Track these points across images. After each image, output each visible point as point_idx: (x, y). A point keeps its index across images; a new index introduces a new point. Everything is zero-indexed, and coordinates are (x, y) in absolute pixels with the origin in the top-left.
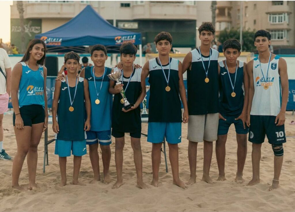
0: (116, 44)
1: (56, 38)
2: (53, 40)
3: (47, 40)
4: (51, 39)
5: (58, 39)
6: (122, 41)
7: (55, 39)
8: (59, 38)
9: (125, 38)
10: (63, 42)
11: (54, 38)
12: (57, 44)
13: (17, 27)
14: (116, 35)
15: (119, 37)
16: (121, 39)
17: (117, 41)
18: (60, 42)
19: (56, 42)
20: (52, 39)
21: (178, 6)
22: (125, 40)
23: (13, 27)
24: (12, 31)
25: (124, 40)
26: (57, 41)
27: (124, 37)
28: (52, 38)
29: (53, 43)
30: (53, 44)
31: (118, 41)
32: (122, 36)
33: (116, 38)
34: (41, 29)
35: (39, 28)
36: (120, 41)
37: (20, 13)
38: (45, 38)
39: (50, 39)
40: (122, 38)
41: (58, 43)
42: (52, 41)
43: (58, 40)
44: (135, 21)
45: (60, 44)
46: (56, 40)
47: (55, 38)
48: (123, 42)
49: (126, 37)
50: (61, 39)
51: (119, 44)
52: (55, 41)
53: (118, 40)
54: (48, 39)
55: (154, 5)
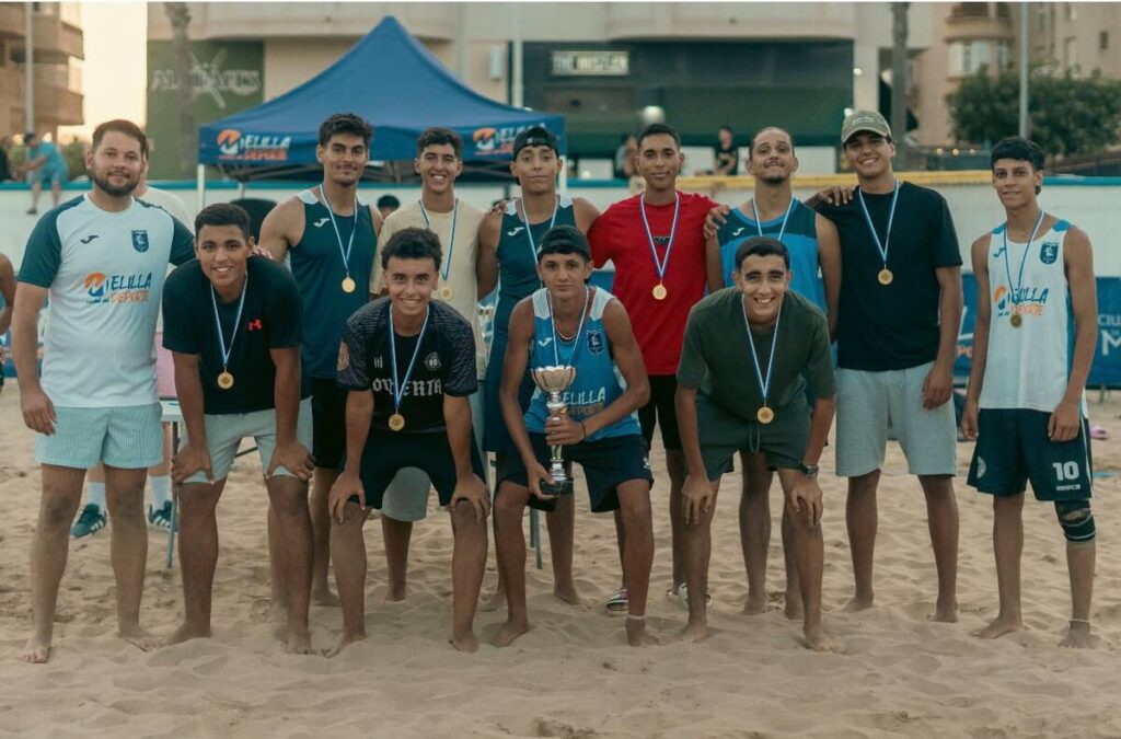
0: (478, 153)
1: (272, 135)
2: (259, 142)
3: (238, 141)
4: (253, 140)
5: (276, 140)
6: (498, 146)
7: (266, 140)
8: (281, 137)
9: (508, 133)
10: (293, 147)
11: (262, 136)
12: (272, 157)
14: (475, 124)
15: (489, 132)
16: (493, 136)
17: (480, 145)
18: (285, 149)
19: (269, 151)
20: (257, 138)
22: (508, 142)
25: (503, 140)
26: (274, 146)
27: (504, 131)
28: (255, 134)
29: (258, 151)
30: (260, 158)
31: (484, 143)
32: (498, 127)
33: (477, 134)
36: (490, 146)
38: (234, 134)
39: (249, 138)
40: (497, 135)
41: (277, 152)
42: (255, 146)
43: (279, 143)
45: (283, 157)
46: (271, 142)
47: (267, 135)
48: (503, 146)
49: (511, 130)
50: (286, 141)
51: (487, 153)
52: (268, 147)
53: (483, 139)
54: (242, 141)
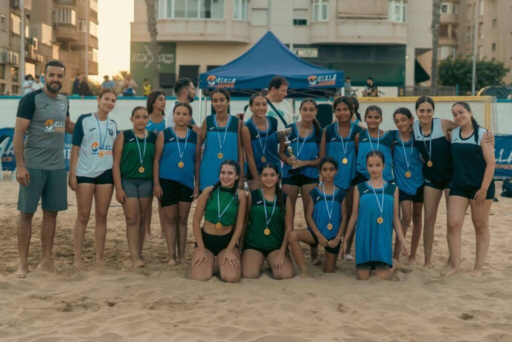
0: (309, 86)
1: (228, 78)
2: (223, 80)
3: (215, 80)
5: (230, 79)
6: (317, 83)
7: (226, 80)
8: (232, 78)
9: (322, 78)
10: (237, 83)
11: (225, 77)
12: (228, 86)
13: (139, 54)
14: (310, 74)
15: (314, 77)
16: (316, 79)
17: (310, 83)
18: (233, 83)
19: (227, 84)
20: (222, 79)
21: (379, 23)
22: (321, 81)
23: (135, 54)
24: (133, 60)
25: (320, 81)
26: (229, 82)
27: (320, 77)
28: (222, 77)
29: (223, 84)
30: (224, 86)
31: (312, 82)
32: (318, 75)
33: (310, 78)
34: (175, 57)
35: (172, 55)
36: (314, 83)
37: (152, 35)
38: (214, 77)
39: (219, 79)
41: (230, 84)
42: (222, 82)
43: (231, 81)
44: (313, 46)
45: (232, 86)
46: (228, 81)
47: (226, 77)
48: (319, 83)
50: (234, 80)
51: (313, 86)
52: (226, 82)
53: (312, 81)
54: (217, 80)
55: (343, 23)
